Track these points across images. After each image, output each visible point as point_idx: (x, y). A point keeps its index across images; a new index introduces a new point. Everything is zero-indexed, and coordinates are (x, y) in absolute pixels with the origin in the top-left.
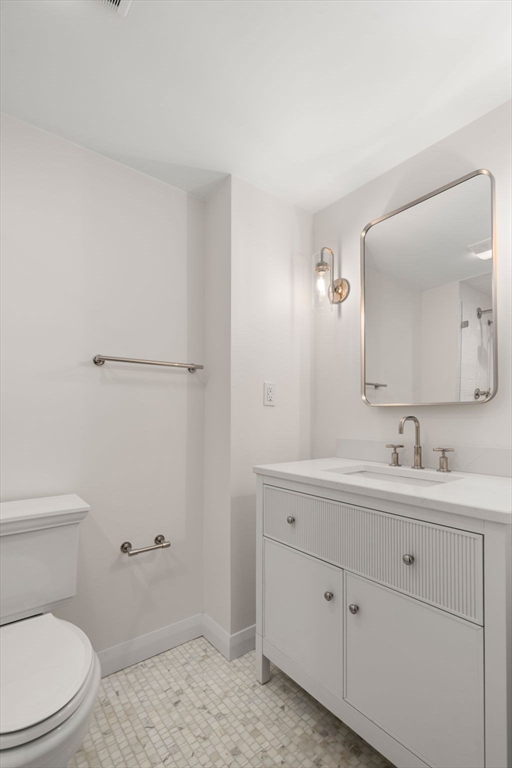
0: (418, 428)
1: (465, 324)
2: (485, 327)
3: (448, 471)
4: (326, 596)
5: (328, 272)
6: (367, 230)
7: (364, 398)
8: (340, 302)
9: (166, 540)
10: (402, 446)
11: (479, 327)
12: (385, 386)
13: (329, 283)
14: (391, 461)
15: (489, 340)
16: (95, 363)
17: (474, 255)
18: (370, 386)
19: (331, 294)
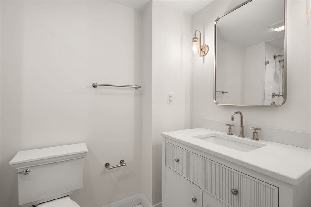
0: (242, 117)
1: (268, 63)
2: (278, 63)
3: (258, 140)
4: (192, 199)
5: (199, 42)
6: (217, 20)
7: (215, 101)
8: (204, 56)
9: (125, 163)
10: (234, 125)
11: (274, 64)
12: (227, 92)
13: (199, 47)
14: (228, 132)
15: (280, 70)
16: (93, 87)
17: (273, 30)
18: (218, 93)
19: (200, 52)
